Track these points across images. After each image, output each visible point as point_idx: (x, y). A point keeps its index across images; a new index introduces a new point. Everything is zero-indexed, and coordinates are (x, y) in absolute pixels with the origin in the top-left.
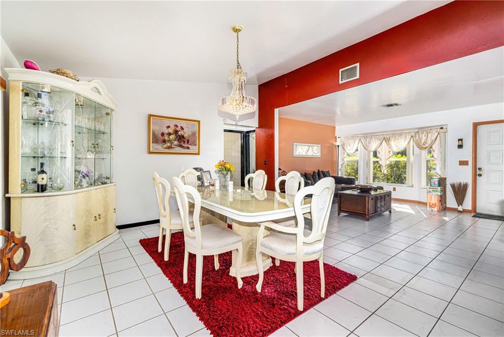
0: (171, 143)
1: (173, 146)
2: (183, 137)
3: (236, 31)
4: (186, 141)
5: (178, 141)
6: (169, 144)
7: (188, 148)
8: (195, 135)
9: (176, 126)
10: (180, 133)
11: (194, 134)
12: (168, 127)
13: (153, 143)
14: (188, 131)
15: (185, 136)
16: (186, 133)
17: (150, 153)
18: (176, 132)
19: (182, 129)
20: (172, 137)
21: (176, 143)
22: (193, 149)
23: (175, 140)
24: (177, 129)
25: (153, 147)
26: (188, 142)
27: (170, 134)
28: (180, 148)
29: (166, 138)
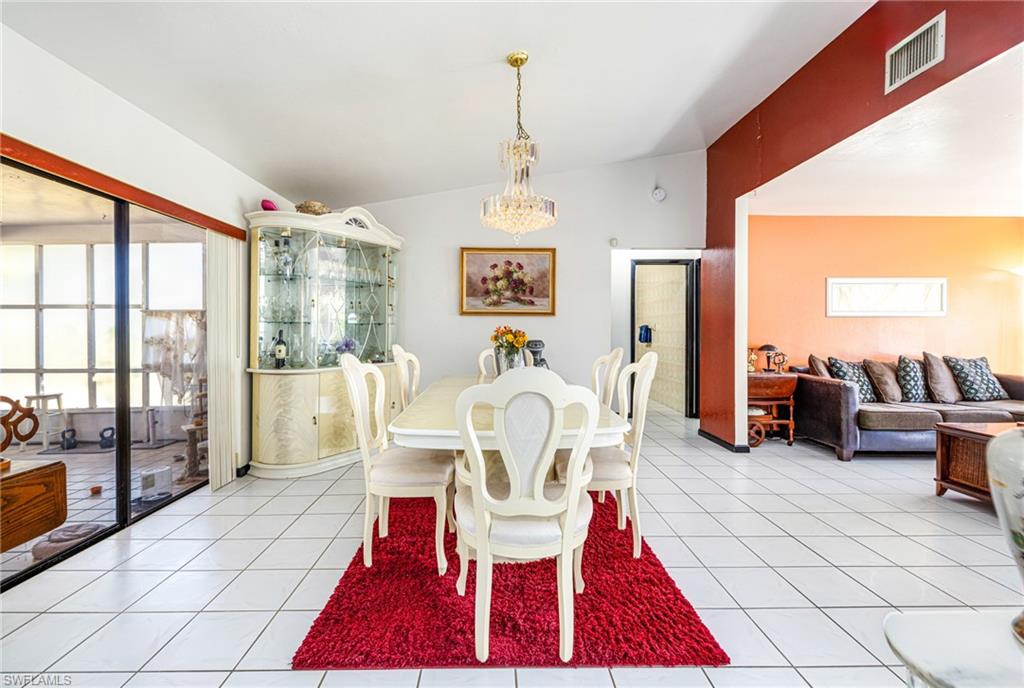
0: (500, 295)
1: (502, 301)
2: (521, 282)
3: (516, 62)
4: (528, 290)
5: (513, 290)
6: (495, 298)
7: (532, 303)
8: (546, 276)
9: (509, 263)
10: (515, 276)
11: (543, 276)
12: (494, 266)
13: (468, 296)
14: (532, 270)
15: (526, 280)
16: (528, 275)
17: (463, 313)
18: (508, 274)
19: (520, 267)
20: (501, 284)
21: (508, 294)
22: (542, 304)
23: (507, 289)
24: (511, 268)
25: (468, 304)
26: (531, 292)
27: (497, 279)
28: (516, 304)
29: (491, 287)
